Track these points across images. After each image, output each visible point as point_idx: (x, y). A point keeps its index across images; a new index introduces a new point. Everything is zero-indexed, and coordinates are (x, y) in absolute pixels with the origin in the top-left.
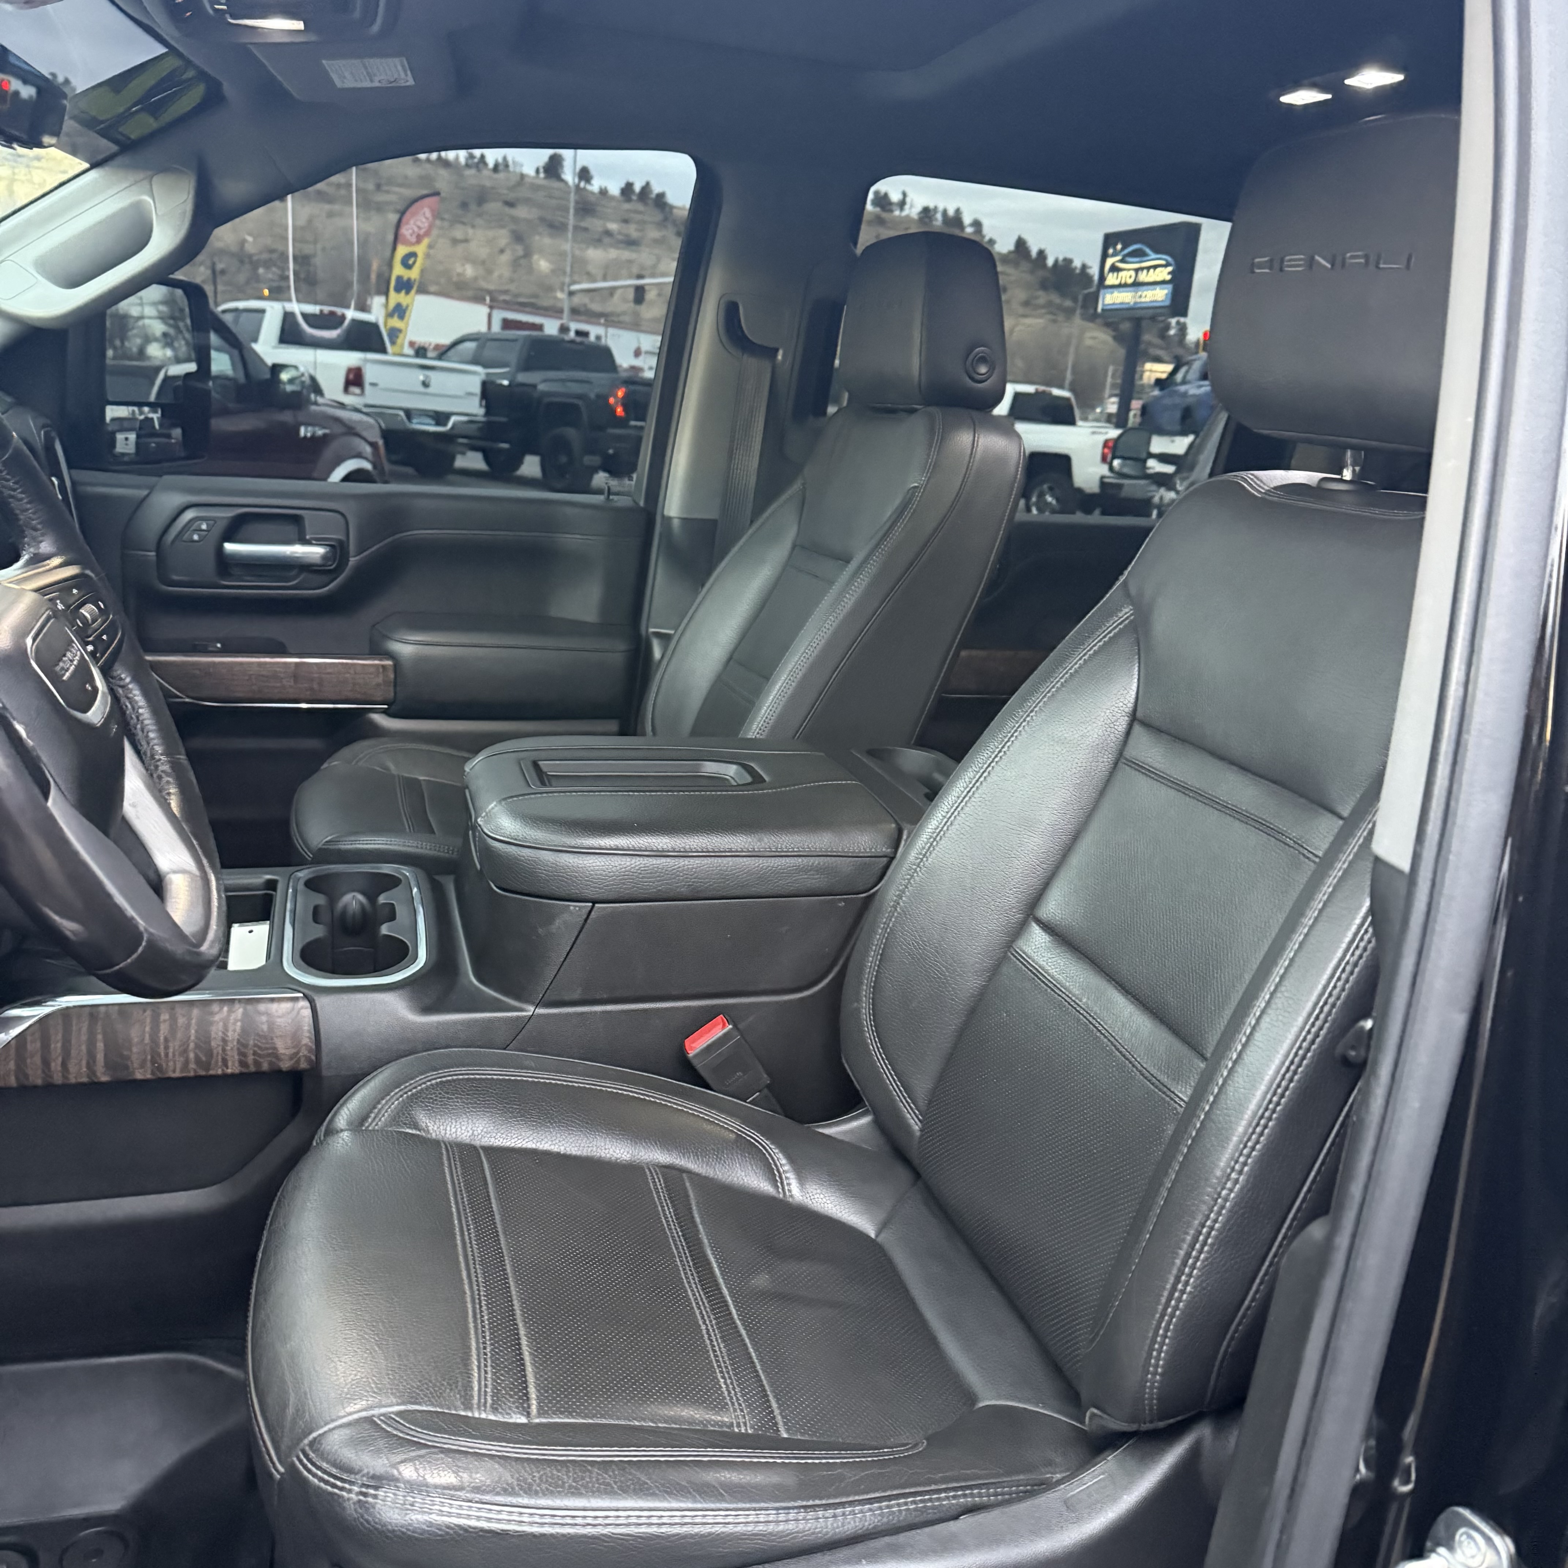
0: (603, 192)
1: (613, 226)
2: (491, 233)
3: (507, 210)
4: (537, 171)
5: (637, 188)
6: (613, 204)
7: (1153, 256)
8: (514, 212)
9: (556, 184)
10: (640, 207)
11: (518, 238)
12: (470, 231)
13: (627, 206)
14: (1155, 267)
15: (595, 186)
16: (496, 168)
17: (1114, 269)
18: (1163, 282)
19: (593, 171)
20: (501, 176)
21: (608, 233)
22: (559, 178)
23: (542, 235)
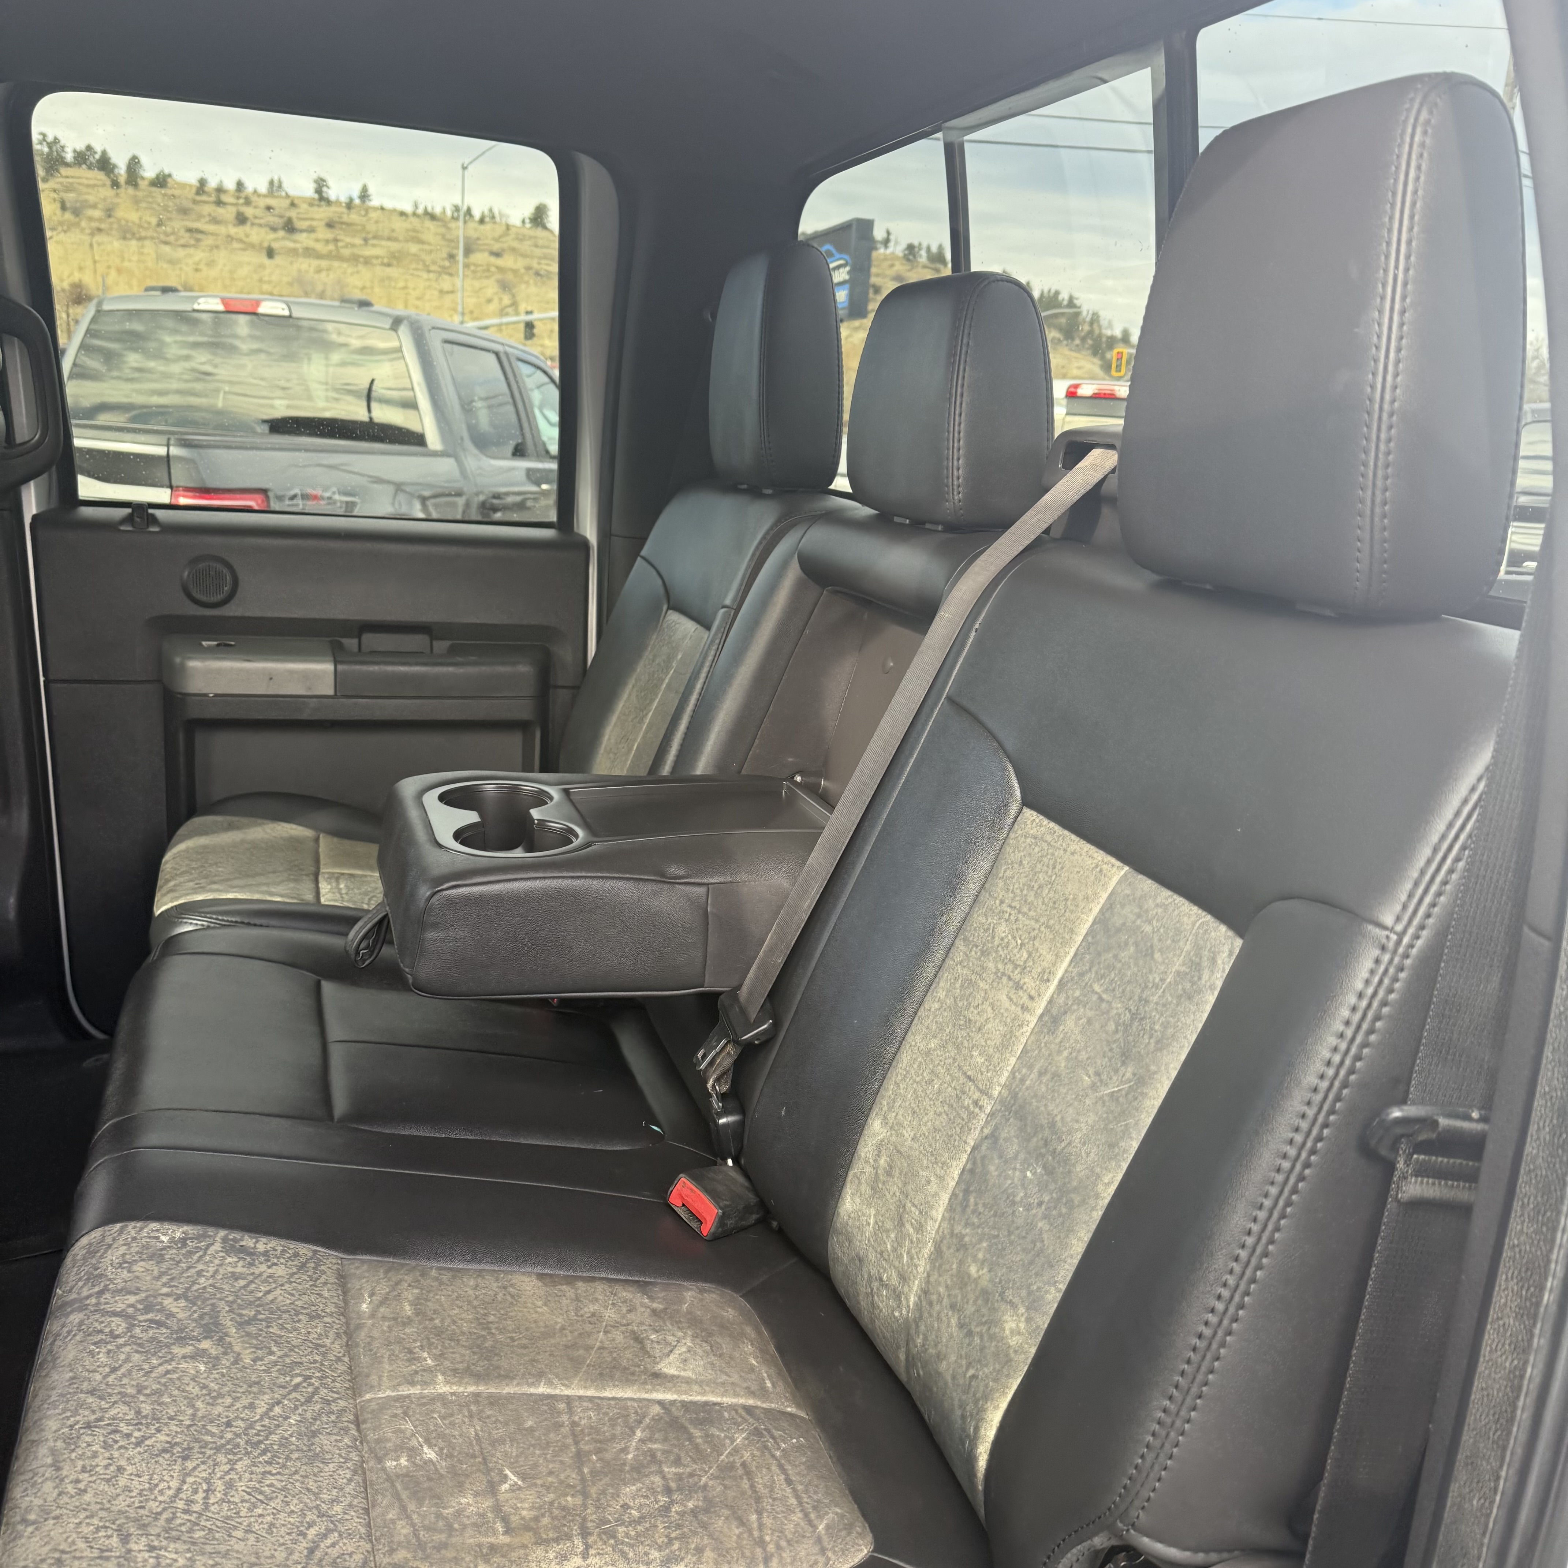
2: (477, 284)
3: (493, 259)
4: (523, 222)
7: (837, 255)
8: (499, 262)
9: (539, 232)
11: (505, 286)
12: (457, 282)
14: (839, 267)
16: (482, 221)
20: (488, 227)
22: (545, 228)
23: (527, 283)
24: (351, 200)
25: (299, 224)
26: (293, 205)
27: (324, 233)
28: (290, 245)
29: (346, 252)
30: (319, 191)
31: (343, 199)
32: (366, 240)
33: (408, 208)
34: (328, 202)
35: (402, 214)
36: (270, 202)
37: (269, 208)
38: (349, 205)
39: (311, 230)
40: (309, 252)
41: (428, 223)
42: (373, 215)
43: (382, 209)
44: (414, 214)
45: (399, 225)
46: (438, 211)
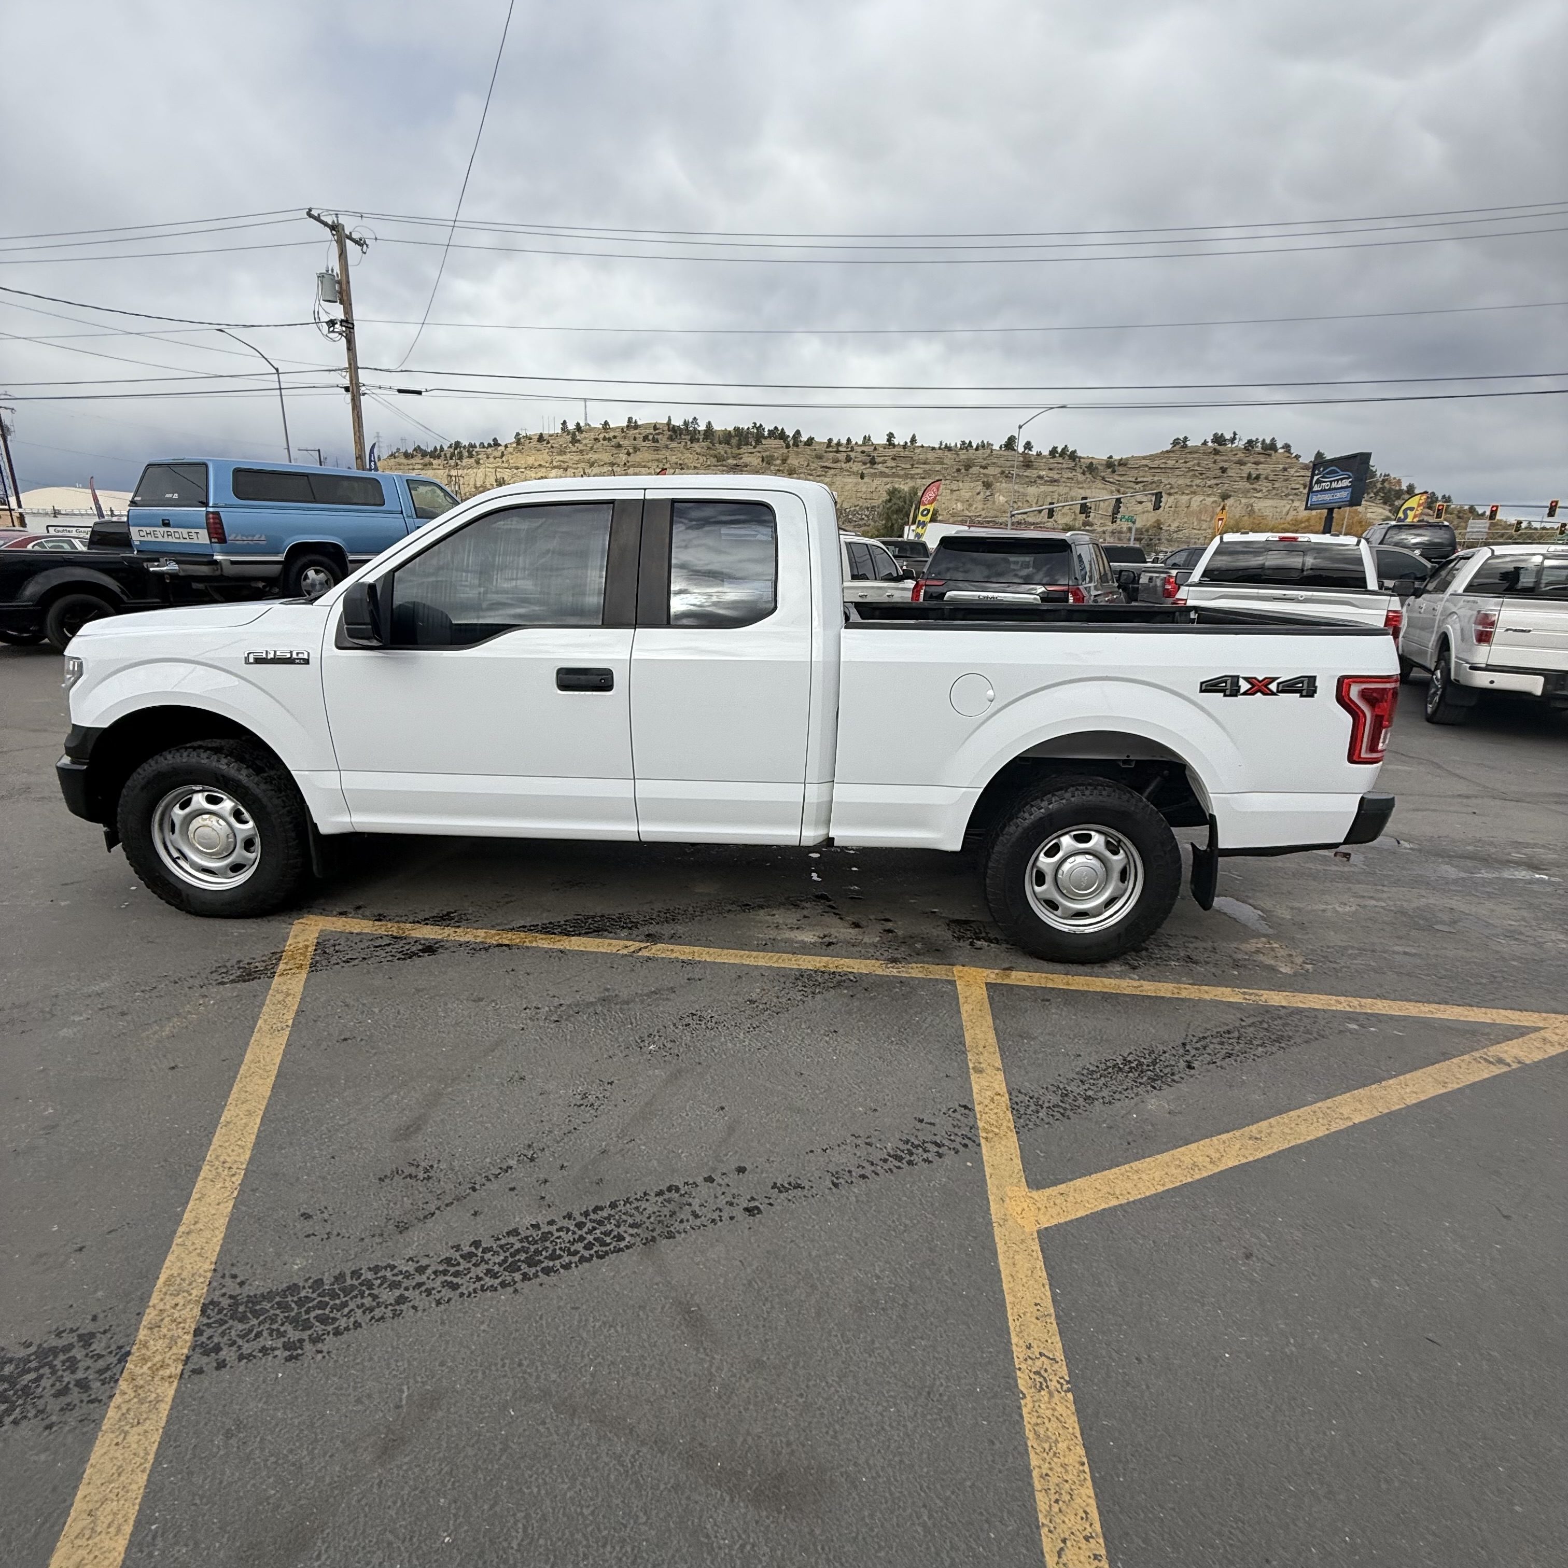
0: (1039, 454)
1: (1043, 473)
2: (972, 485)
3: (982, 470)
4: (1001, 447)
5: (1059, 450)
6: (1044, 460)
7: (1341, 473)
8: (985, 471)
9: (1011, 452)
10: (1060, 460)
11: (987, 485)
12: (961, 484)
13: (1051, 461)
14: (1342, 479)
15: (1034, 453)
16: (977, 449)
17: (1318, 482)
18: (1347, 487)
19: (1033, 443)
20: (980, 452)
21: (1040, 477)
22: (1015, 450)
23: (1001, 482)
24: (906, 443)
25: (878, 460)
26: (875, 449)
27: (891, 463)
28: (873, 471)
29: (902, 473)
30: (888, 440)
31: (902, 443)
32: (912, 465)
33: (937, 446)
34: (894, 446)
35: (933, 449)
39: (884, 462)
40: (883, 474)
41: (947, 453)
42: (917, 451)
43: (922, 446)
44: (940, 448)
45: (931, 456)
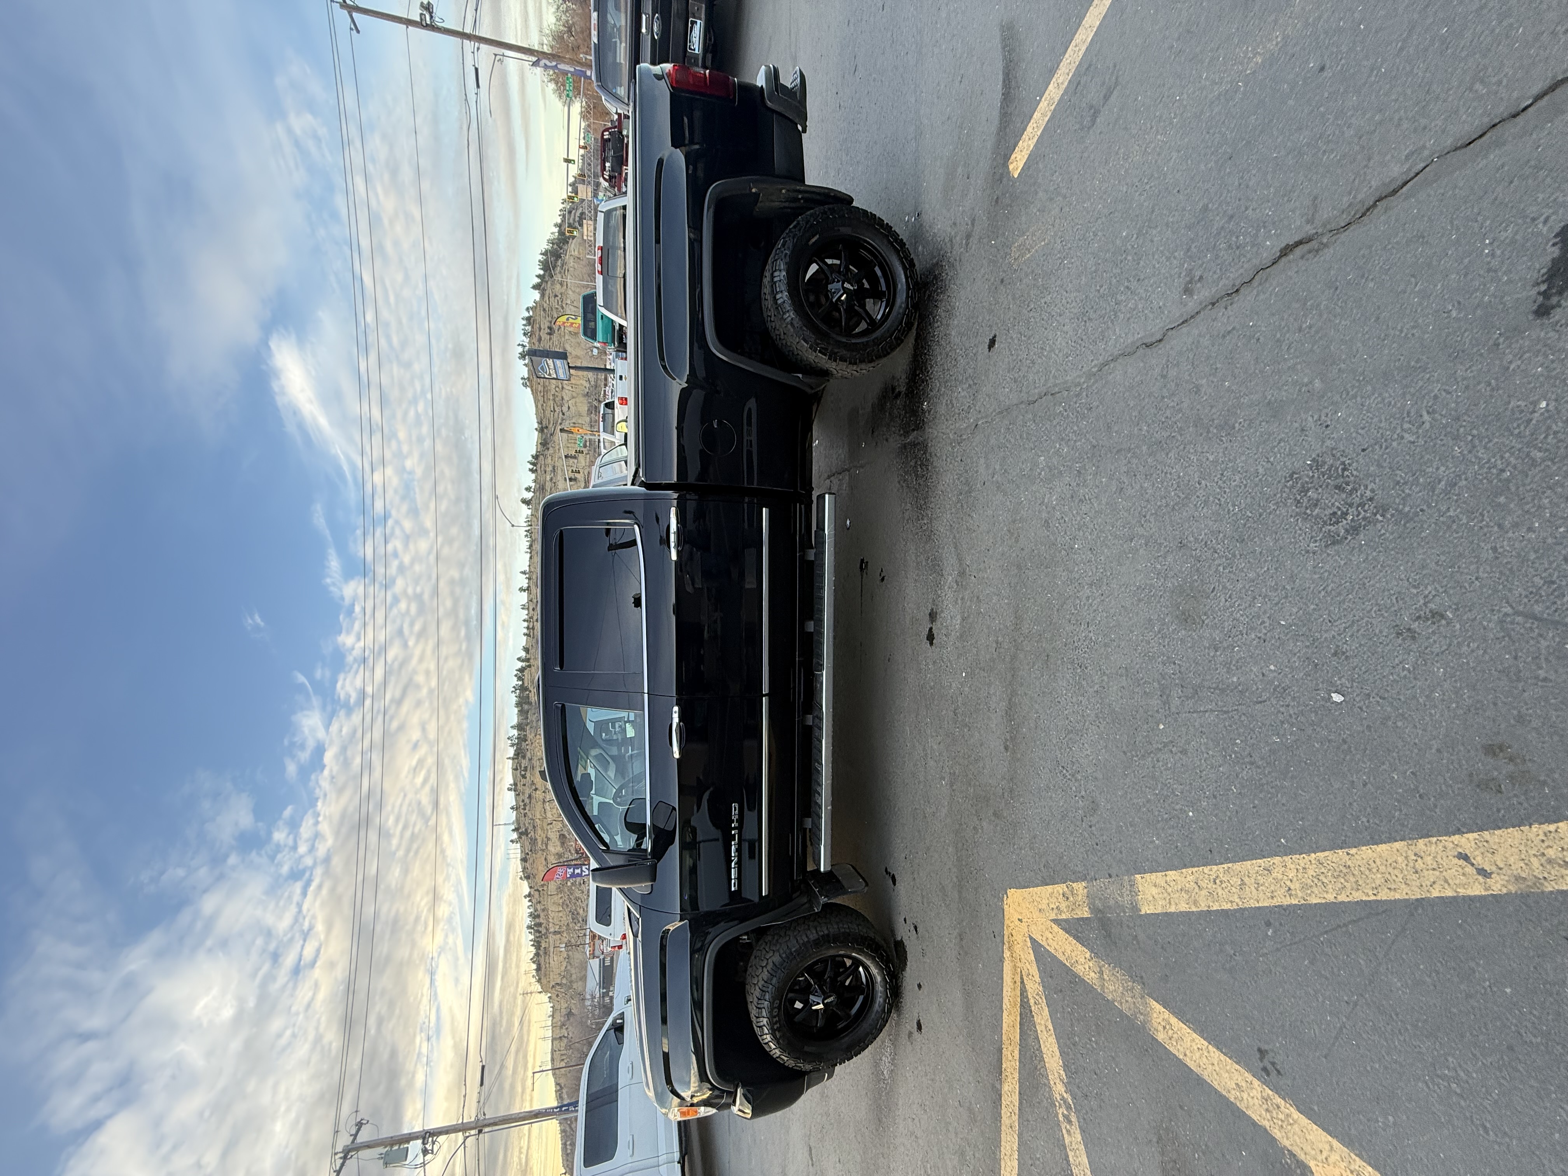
1: (548, 478)
5: (531, 467)
6: (539, 477)
9: (533, 502)
10: (539, 466)
13: (539, 471)
17: (550, 374)
19: (526, 486)
21: (551, 479)
30: (524, 591)
31: (527, 581)
33: (528, 555)
34: (529, 587)
35: (531, 558)
36: (531, 609)
37: (533, 609)
38: (529, 579)
46: (528, 544)
